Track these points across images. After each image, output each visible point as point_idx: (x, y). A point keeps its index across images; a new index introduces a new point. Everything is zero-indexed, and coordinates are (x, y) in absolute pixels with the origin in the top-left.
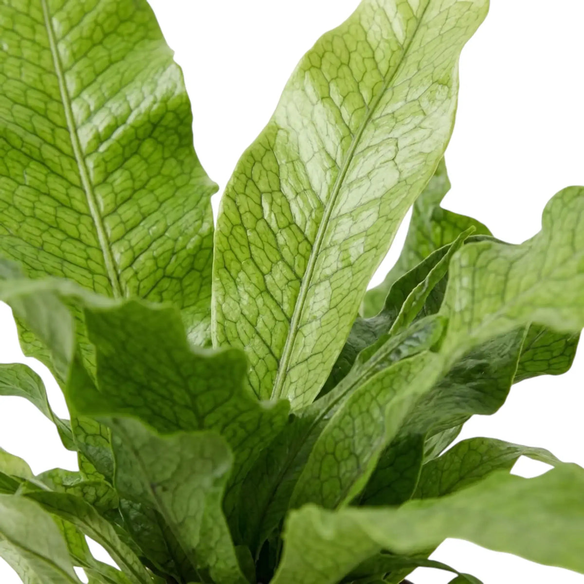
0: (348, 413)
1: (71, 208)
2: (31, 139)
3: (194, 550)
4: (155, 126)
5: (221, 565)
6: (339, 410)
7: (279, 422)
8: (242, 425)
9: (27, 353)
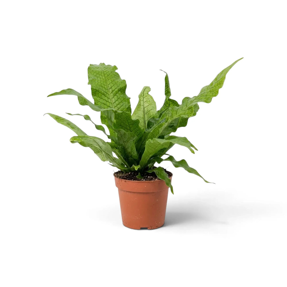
0: (153, 131)
1: (108, 102)
2: (102, 91)
3: (130, 152)
4: (121, 89)
5: (134, 155)
6: (152, 131)
7: (143, 133)
8: (138, 133)
9: (102, 123)
